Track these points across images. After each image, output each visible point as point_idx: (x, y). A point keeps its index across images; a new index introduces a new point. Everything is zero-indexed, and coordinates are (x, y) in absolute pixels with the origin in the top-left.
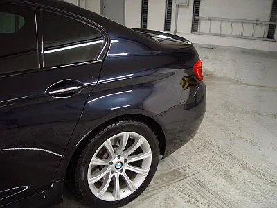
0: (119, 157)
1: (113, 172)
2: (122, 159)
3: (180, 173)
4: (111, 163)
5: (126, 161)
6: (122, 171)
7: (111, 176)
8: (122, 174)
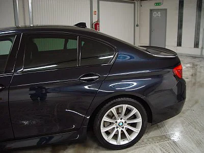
0: (121, 119)
1: (117, 127)
2: (123, 121)
3: (166, 137)
4: (116, 122)
5: (125, 122)
6: (123, 128)
7: (116, 130)
8: (123, 129)
